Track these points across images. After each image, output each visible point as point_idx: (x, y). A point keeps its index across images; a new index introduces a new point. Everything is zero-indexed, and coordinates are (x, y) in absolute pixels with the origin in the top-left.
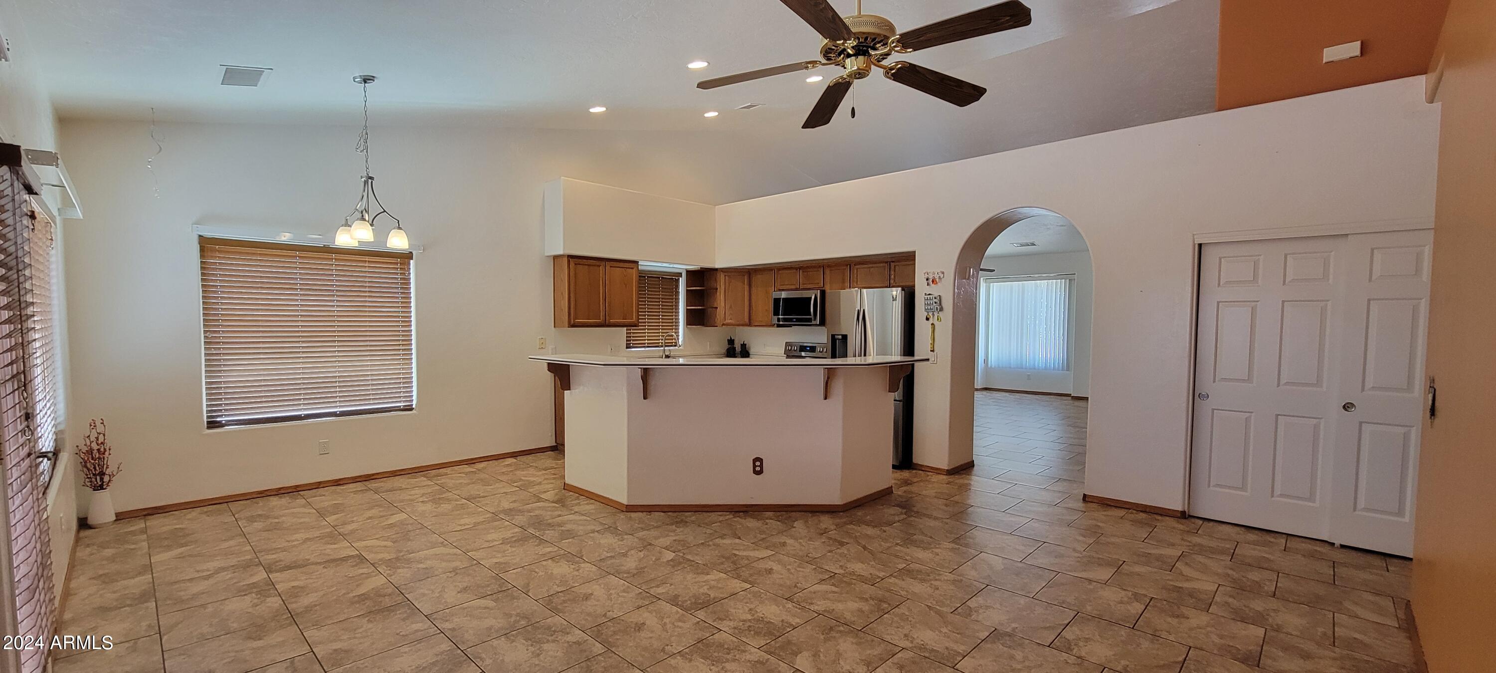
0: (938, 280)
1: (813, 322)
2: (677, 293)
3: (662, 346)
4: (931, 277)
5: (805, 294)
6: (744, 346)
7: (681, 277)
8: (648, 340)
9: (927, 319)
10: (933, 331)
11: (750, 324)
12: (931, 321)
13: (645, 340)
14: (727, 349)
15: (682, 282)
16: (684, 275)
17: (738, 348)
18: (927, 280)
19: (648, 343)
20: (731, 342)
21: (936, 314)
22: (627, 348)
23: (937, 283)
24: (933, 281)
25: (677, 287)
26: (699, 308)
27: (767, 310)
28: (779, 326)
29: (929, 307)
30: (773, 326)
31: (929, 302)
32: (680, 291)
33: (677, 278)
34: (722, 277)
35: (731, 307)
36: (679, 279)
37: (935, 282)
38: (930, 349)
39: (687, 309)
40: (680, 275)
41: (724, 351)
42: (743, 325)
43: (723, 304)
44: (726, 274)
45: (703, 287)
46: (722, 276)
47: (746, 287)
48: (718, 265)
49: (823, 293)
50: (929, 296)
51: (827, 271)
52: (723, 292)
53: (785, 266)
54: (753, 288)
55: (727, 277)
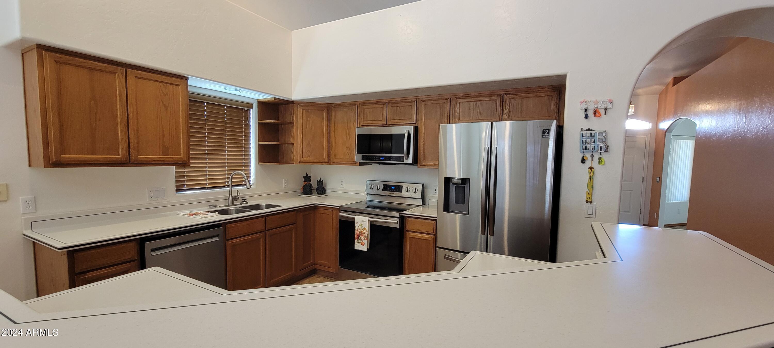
0: (602, 112)
1: (406, 161)
2: (248, 126)
3: (228, 186)
4: (592, 107)
5: (395, 130)
6: (320, 182)
7: (252, 108)
8: (209, 179)
9: (583, 161)
10: (591, 178)
11: (329, 162)
12: (588, 163)
13: (206, 180)
14: (304, 186)
15: (253, 115)
16: (255, 106)
17: (315, 185)
18: (586, 110)
19: (209, 184)
20: (307, 178)
21: (597, 156)
22: (177, 191)
23: (600, 116)
24: (595, 113)
25: (247, 119)
26: (273, 143)
27: (348, 147)
28: (361, 164)
29: (588, 146)
30: (355, 163)
31: (588, 140)
32: (251, 124)
33: (246, 109)
34: (298, 111)
35: (309, 144)
36: (250, 110)
37: (597, 114)
38: (585, 199)
39: (259, 144)
40: (251, 106)
41: (300, 187)
42: (321, 163)
43: (300, 140)
44: (304, 108)
45: (278, 120)
46: (299, 109)
47: (325, 123)
48: (295, 97)
49: (416, 129)
50: (589, 132)
51: (422, 107)
52: (300, 126)
53: (371, 99)
54: (333, 124)
55: (304, 111)
